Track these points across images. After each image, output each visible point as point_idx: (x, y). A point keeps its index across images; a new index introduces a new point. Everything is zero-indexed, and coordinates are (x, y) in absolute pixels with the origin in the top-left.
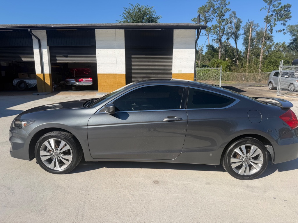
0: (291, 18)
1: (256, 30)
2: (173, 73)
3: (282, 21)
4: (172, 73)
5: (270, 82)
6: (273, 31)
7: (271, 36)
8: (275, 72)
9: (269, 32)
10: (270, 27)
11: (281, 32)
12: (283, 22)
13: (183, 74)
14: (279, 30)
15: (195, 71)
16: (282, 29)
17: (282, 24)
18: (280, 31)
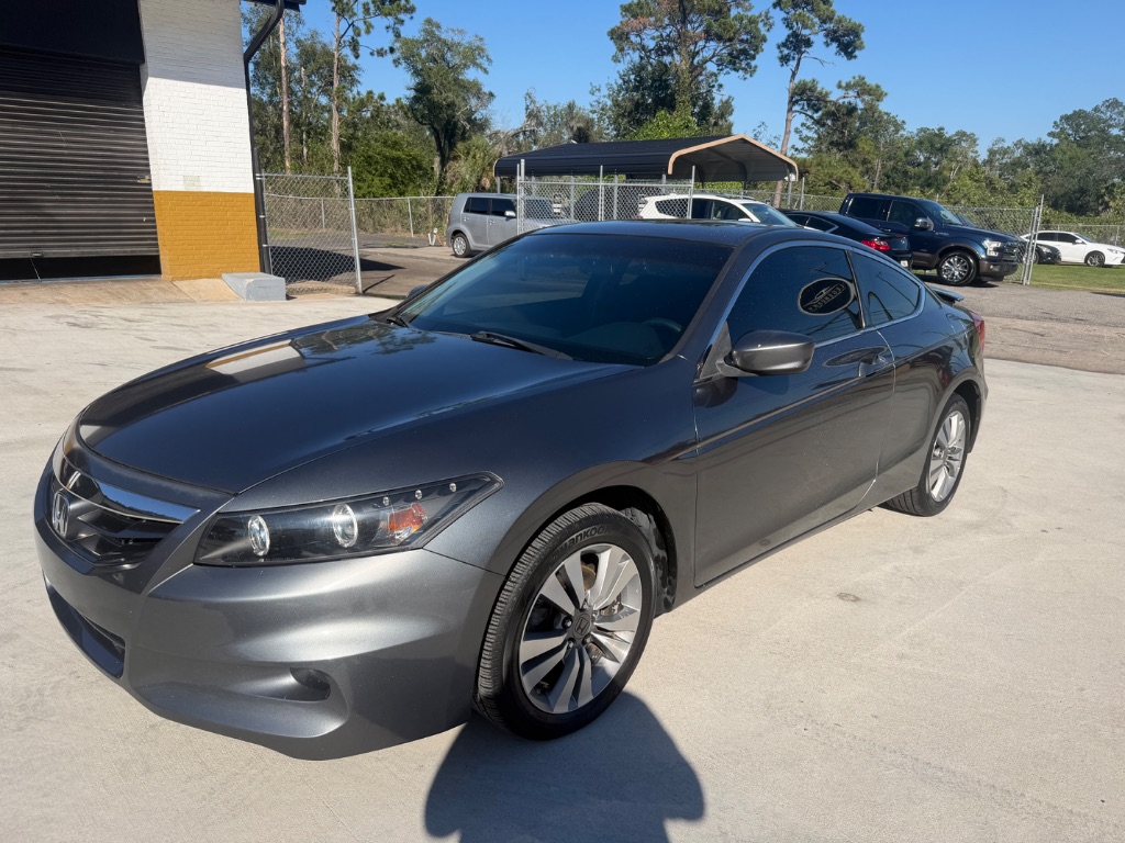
0: (414, 15)
1: (296, 35)
2: (154, 188)
3: (389, 17)
4: (151, 190)
5: (457, 233)
6: (362, 51)
7: (355, 68)
8: (469, 199)
9: (347, 51)
10: (351, 32)
11: (385, 57)
12: (390, 20)
13: (208, 194)
14: (379, 48)
15: (258, 185)
16: (386, 48)
17: (391, 30)
18: (381, 53)
